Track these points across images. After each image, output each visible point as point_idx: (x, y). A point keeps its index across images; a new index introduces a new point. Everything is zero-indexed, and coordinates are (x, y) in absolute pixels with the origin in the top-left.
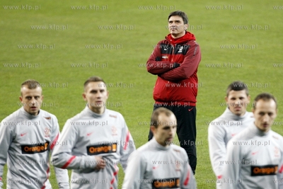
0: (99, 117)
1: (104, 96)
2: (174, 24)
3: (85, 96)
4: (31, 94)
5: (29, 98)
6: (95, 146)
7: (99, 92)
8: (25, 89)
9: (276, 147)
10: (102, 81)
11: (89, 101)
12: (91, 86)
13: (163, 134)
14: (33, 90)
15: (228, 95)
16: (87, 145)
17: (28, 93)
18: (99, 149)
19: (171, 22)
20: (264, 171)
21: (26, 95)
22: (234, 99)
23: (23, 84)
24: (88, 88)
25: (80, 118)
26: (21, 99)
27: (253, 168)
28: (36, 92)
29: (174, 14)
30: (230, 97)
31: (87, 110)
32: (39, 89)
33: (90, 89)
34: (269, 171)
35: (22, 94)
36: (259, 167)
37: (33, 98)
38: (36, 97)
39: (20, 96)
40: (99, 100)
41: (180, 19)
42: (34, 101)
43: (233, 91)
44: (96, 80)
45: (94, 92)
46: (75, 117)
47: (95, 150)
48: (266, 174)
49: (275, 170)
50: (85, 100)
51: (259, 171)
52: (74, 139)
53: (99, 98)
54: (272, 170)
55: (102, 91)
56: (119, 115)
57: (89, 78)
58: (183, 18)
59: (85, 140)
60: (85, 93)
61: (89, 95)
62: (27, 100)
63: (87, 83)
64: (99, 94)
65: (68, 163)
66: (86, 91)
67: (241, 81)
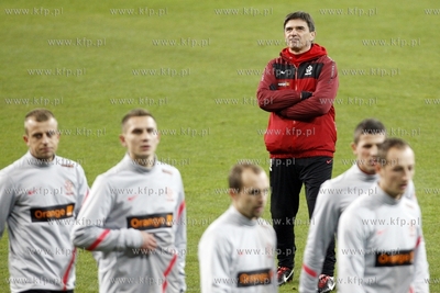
0: (147, 171)
1: (153, 139)
2: (294, 32)
3: (123, 139)
4: (42, 130)
5: (38, 136)
6: (141, 218)
7: (145, 132)
8: (31, 122)
10: (149, 115)
11: (130, 145)
12: (133, 123)
13: (249, 201)
14: (43, 124)
15: (357, 141)
16: (128, 214)
17: (36, 128)
18: (146, 223)
19: (290, 29)
20: (394, 259)
21: (34, 132)
22: (368, 146)
23: (27, 116)
24: (129, 126)
25: (117, 174)
26: (26, 139)
27: (378, 255)
28: (48, 126)
29: (294, 17)
30: (362, 143)
31: (127, 159)
32: (52, 122)
33: (132, 128)
34: (402, 258)
35: (27, 132)
36: (387, 254)
37: (45, 135)
38: (48, 135)
39: (25, 135)
40: (145, 144)
41: (303, 24)
42: (46, 140)
43: (366, 135)
44: (141, 114)
45: (138, 131)
46: (109, 172)
47: (139, 223)
48: (397, 264)
49: (409, 259)
50: (124, 144)
51: (387, 259)
52: (108, 206)
53: (145, 141)
55: (149, 130)
56: (175, 172)
57: (129, 112)
58: (309, 23)
59: (125, 207)
60: (124, 135)
61: (129, 137)
62: (34, 139)
63: (126, 119)
64: (146, 135)
65: (98, 241)
66: (126, 132)
67: (376, 119)
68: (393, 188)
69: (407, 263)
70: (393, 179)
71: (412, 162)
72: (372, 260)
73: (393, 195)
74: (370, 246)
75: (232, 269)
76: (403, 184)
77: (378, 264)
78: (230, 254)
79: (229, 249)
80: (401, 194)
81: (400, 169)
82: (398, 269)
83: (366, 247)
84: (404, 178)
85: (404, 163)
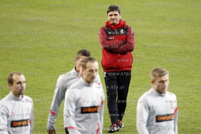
9: (98, 94)
20: (90, 110)
27: (82, 108)
34: (93, 110)
36: (87, 108)
48: (91, 112)
49: (97, 110)
51: (86, 110)
54: (95, 109)
68: (89, 79)
69: (96, 112)
70: (89, 75)
71: (97, 68)
72: (80, 110)
73: (89, 82)
74: (78, 104)
75: (8, 120)
76: (93, 78)
77: (82, 112)
78: (8, 114)
79: (7, 111)
80: (93, 82)
81: (92, 71)
82: (92, 115)
83: (76, 105)
84: (93, 75)
85: (93, 68)
